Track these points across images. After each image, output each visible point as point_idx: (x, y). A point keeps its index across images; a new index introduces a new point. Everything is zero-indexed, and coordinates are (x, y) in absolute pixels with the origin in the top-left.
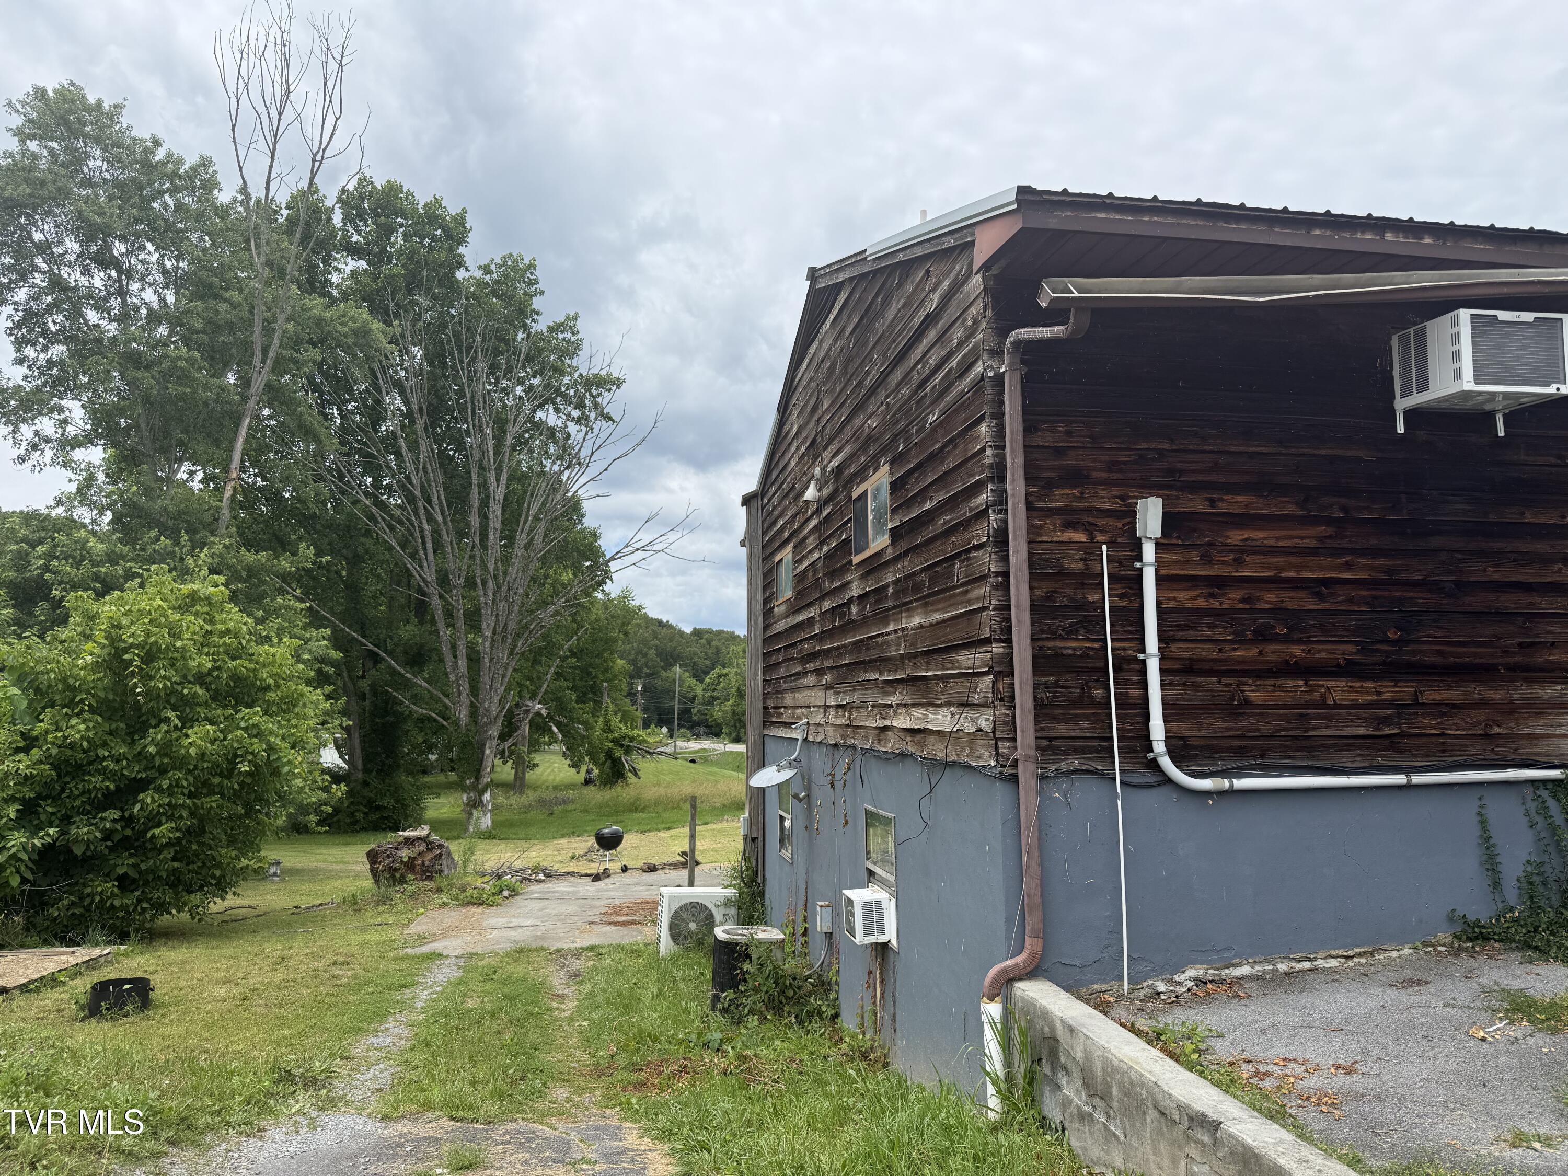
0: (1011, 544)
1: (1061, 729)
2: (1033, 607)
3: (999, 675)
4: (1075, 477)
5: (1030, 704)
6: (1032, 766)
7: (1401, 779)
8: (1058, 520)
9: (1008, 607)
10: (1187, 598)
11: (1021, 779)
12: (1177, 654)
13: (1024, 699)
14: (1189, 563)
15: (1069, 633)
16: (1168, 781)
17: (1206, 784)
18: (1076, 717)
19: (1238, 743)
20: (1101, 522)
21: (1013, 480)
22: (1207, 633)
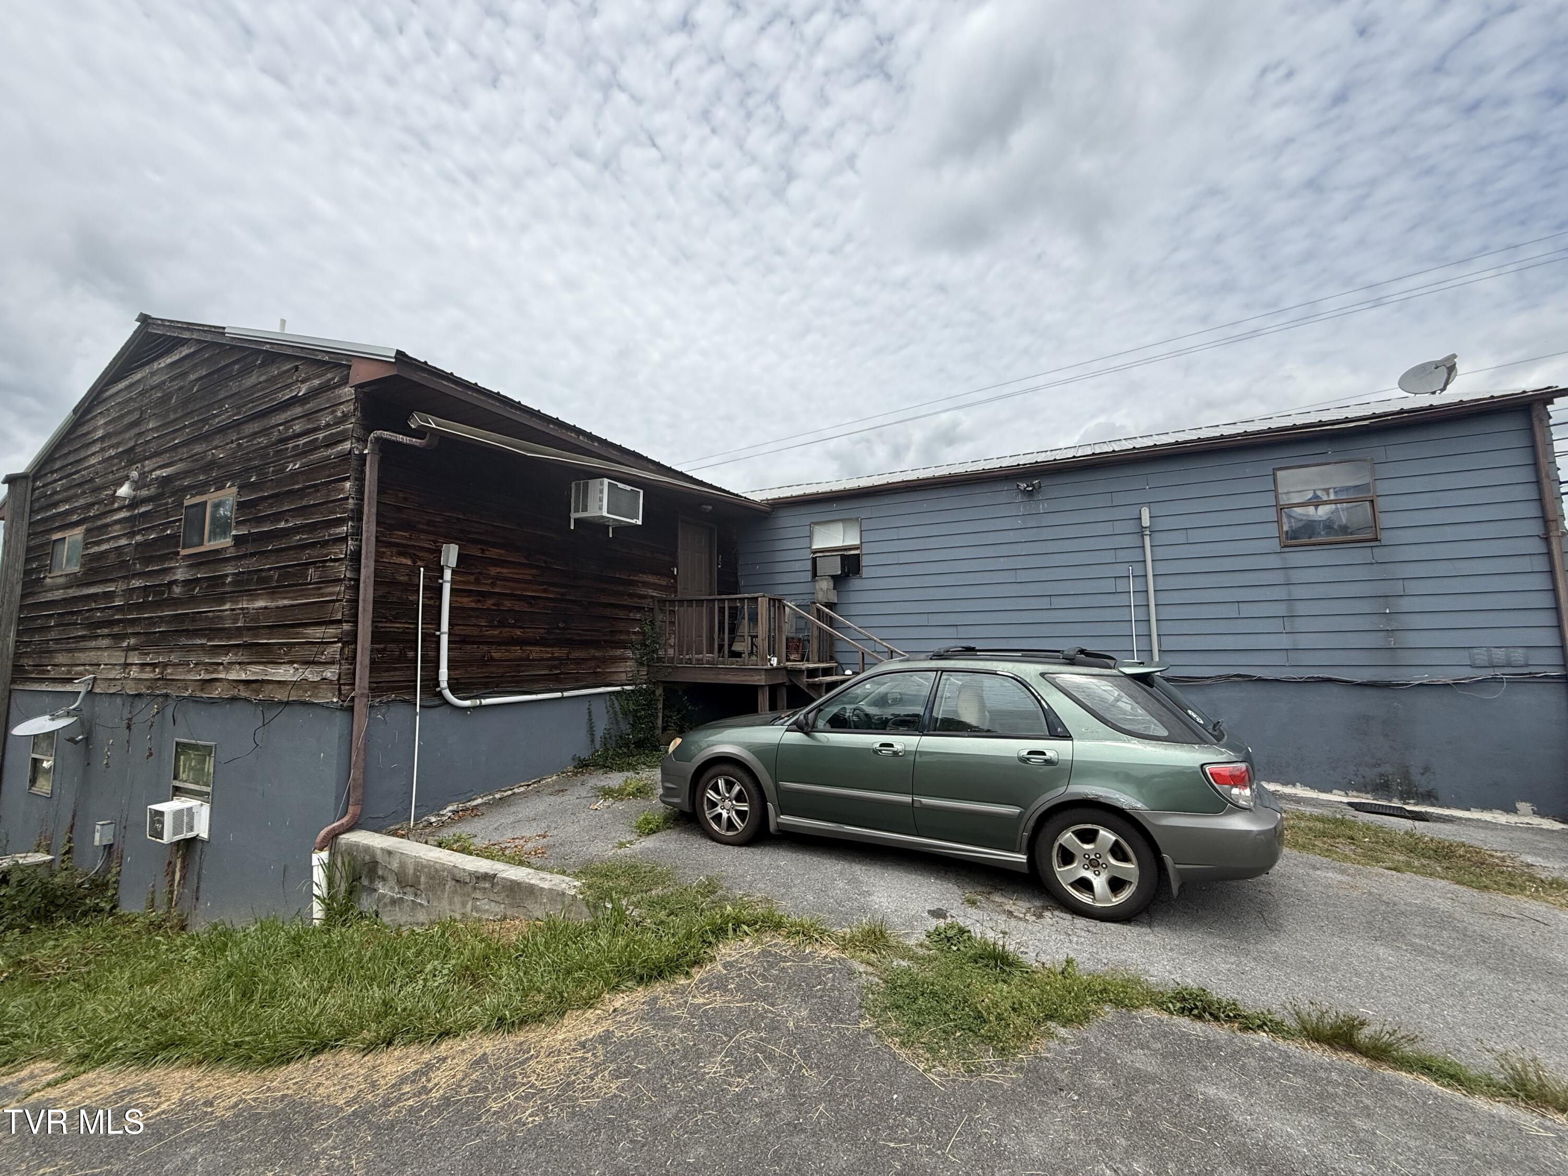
0: (363, 561)
1: (386, 676)
2: (375, 602)
3: (345, 644)
4: (408, 526)
5: (367, 662)
6: (365, 700)
7: (559, 695)
8: (395, 550)
9: (357, 601)
10: (466, 602)
11: (356, 709)
12: (458, 632)
13: (363, 658)
14: (468, 583)
15: (396, 619)
16: (447, 703)
17: (467, 703)
18: (396, 669)
19: (483, 680)
20: (421, 554)
21: (368, 522)
22: (474, 621)
